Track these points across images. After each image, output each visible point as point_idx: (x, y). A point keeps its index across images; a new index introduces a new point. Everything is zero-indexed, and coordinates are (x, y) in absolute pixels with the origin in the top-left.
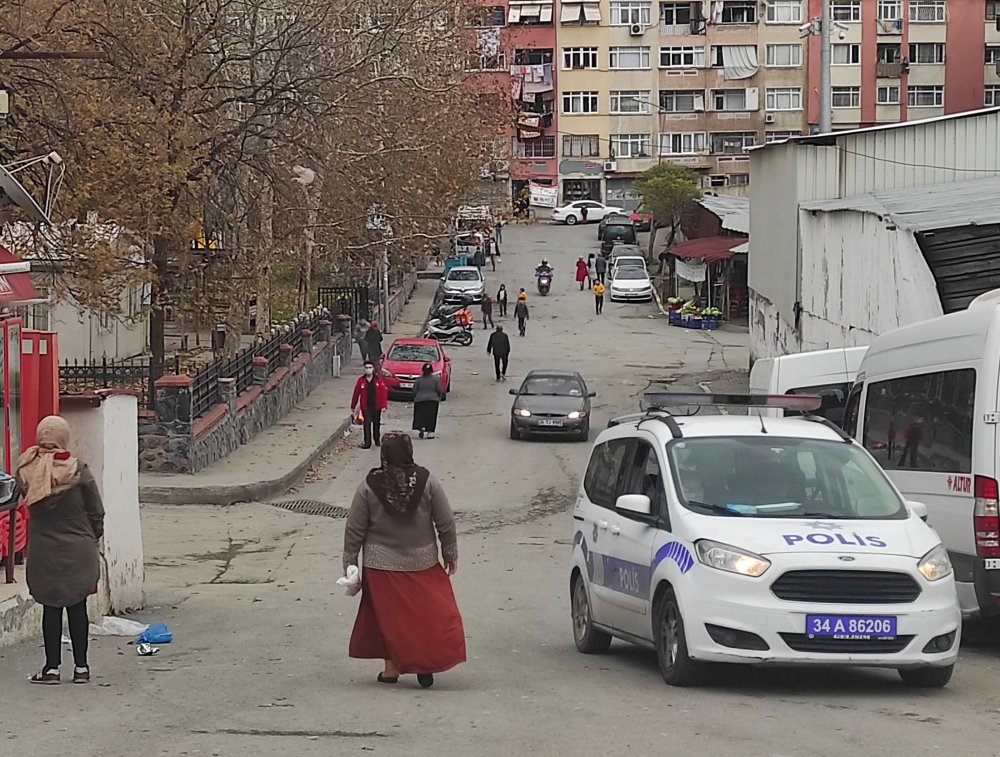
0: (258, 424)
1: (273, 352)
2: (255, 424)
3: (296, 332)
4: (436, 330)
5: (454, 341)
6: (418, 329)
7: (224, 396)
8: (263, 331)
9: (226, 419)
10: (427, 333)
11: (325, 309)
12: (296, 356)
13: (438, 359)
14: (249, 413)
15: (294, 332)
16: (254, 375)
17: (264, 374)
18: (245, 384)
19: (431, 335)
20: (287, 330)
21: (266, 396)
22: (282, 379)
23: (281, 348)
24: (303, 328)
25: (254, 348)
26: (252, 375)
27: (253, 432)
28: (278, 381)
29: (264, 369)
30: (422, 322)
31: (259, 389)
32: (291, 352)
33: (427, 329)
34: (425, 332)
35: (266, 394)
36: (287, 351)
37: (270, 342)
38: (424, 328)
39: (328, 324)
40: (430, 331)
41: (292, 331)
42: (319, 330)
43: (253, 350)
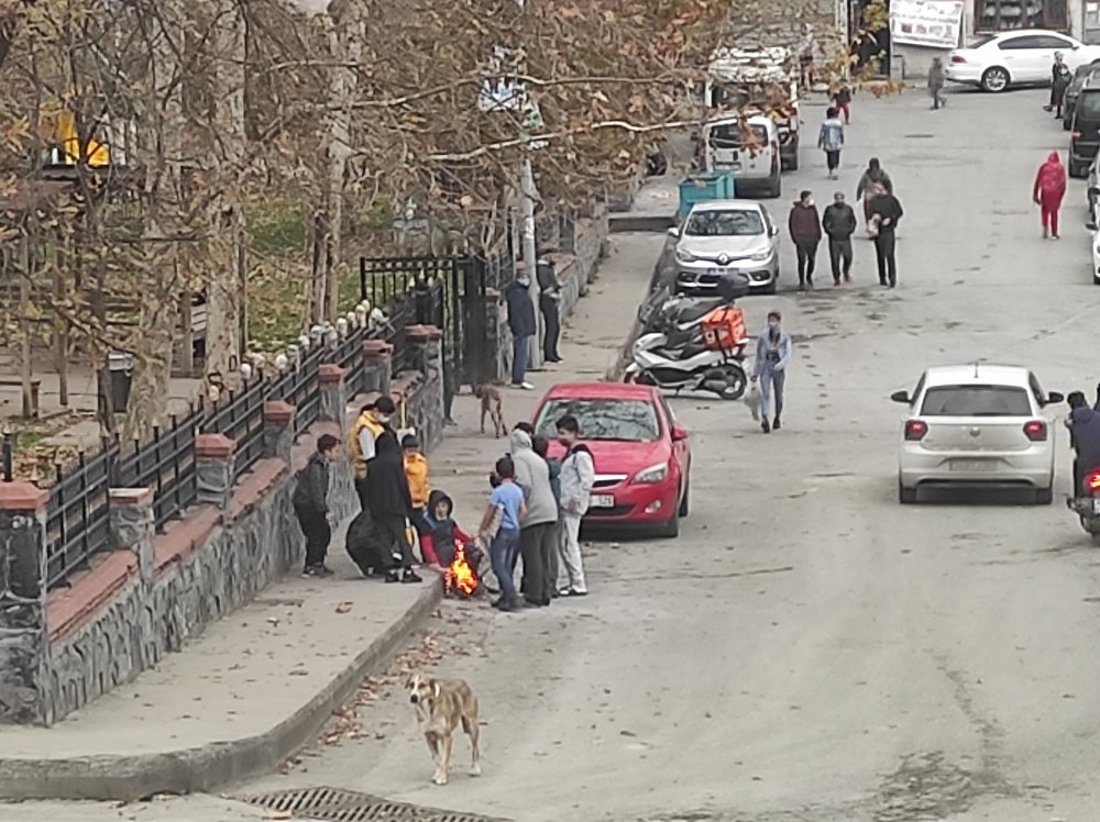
0: (211, 600)
1: (246, 421)
2: (202, 600)
3: (304, 370)
4: (655, 360)
5: (701, 386)
6: (611, 359)
7: (123, 533)
8: (223, 370)
9: (130, 590)
10: (632, 368)
11: (377, 313)
12: (305, 431)
13: (657, 433)
14: (186, 574)
15: (298, 370)
16: (199, 479)
17: (225, 477)
18: (177, 501)
19: (641, 374)
20: (283, 366)
21: (230, 532)
22: (268, 488)
23: (266, 411)
24: (322, 362)
25: (199, 411)
26: (194, 480)
27: (198, 620)
28: (260, 492)
29: (225, 464)
30: (622, 343)
31: (211, 514)
32: (291, 422)
33: (633, 360)
34: (628, 365)
35: (229, 527)
36: (282, 420)
37: (240, 396)
38: (625, 357)
39: (383, 351)
40: (639, 364)
41: (294, 368)
42: (362, 365)
43: (197, 418)
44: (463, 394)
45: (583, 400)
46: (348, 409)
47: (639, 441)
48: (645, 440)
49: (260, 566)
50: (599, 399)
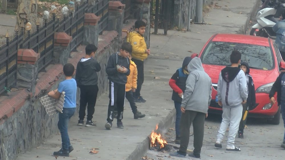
0: (21, 142)
1: (45, 43)
2: (17, 141)
3: (77, 16)
4: (269, 23)
6: (242, 20)
8: (27, 11)
10: (255, 26)
12: (75, 50)
13: (272, 65)
14: (9, 126)
15: (73, 16)
16: (18, 74)
17: (33, 73)
18: (6, 86)
19: (261, 30)
20: (66, 13)
21: (33, 104)
22: (55, 81)
23: (55, 38)
24: (86, 12)
25: (21, 36)
26: (16, 74)
27: (14, 152)
28: (50, 83)
29: (33, 66)
30: (249, 11)
31: (24, 94)
32: (69, 45)
33: (257, 22)
34: (253, 25)
35: (33, 101)
36: (64, 44)
37: (42, 29)
38: (251, 19)
39: (120, 7)
40: (260, 25)
41: (72, 14)
42: (107, 14)
43: (19, 39)
44: (160, 34)
45: (230, 43)
46: (99, 40)
47: (262, 69)
48: (265, 69)
49: (47, 125)
50: (239, 44)
